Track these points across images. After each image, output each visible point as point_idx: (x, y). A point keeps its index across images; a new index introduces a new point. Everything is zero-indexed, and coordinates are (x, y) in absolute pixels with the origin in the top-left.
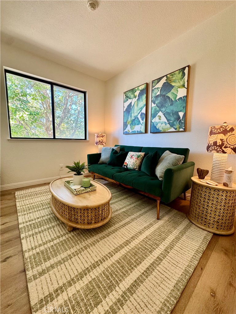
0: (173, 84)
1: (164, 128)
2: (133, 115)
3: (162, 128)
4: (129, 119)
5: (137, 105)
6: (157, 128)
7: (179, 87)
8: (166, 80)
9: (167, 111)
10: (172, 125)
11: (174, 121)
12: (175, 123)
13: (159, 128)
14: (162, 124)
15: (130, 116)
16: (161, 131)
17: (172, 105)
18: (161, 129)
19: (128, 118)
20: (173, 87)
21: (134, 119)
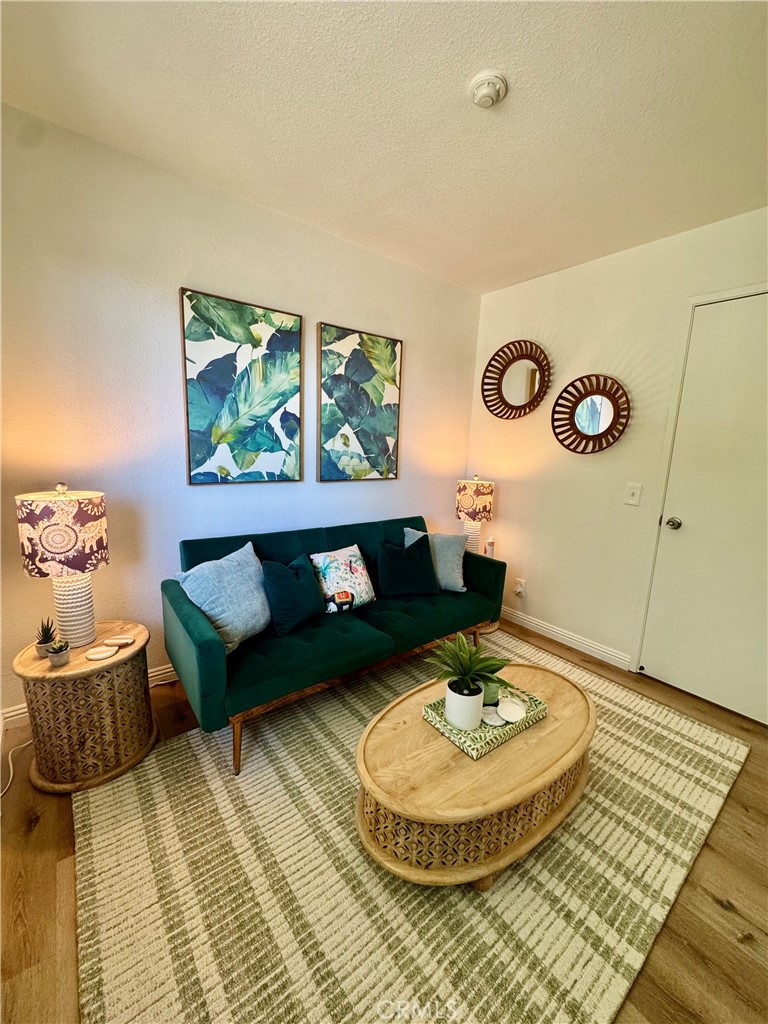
0: (375, 366)
1: (356, 468)
2: (243, 408)
3: (353, 471)
4: (225, 423)
5: (265, 378)
6: (341, 468)
7: (386, 380)
8: (359, 344)
9: (362, 426)
10: (374, 465)
11: (379, 455)
12: (380, 459)
13: (344, 469)
14: (352, 458)
15: (225, 412)
16: (350, 476)
17: (373, 414)
18: (349, 471)
19: (218, 417)
20: (375, 372)
21: (252, 429)
